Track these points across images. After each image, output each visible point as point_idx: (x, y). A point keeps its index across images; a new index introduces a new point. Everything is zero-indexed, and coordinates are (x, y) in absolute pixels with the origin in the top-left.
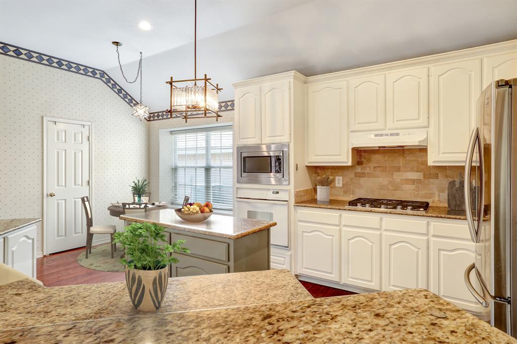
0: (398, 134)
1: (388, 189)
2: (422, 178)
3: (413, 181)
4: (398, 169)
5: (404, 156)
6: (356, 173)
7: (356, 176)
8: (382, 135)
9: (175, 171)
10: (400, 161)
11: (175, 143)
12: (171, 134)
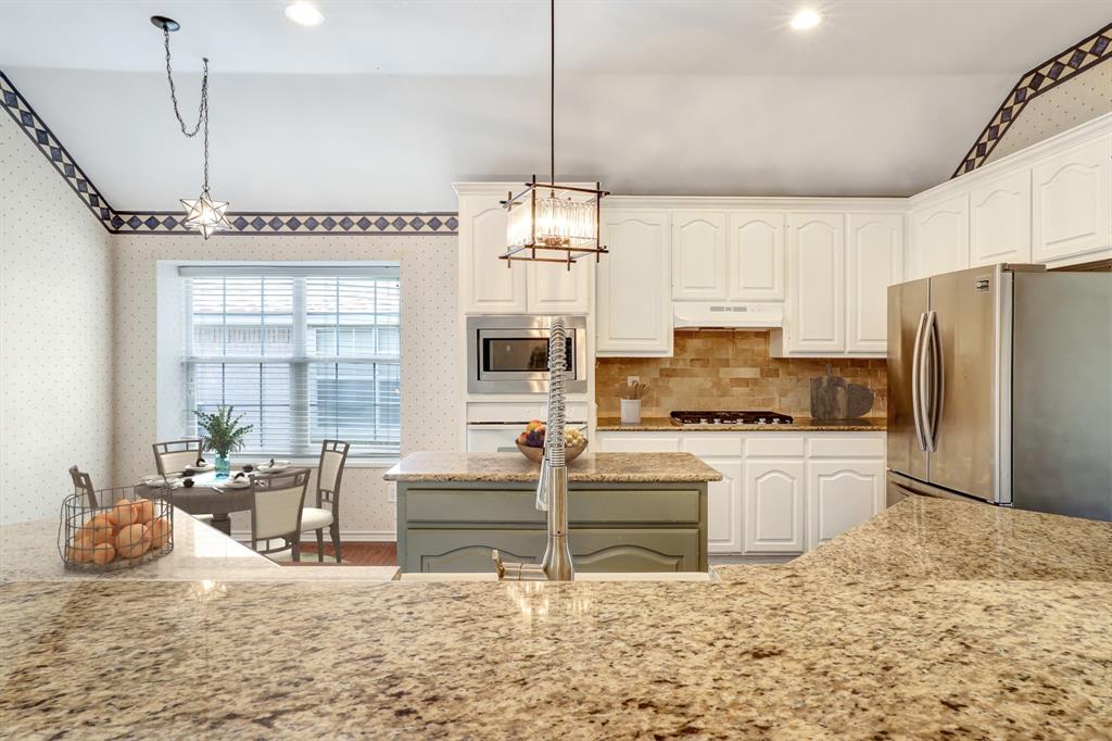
0: (744, 309)
1: (712, 395)
2: (758, 376)
3: (746, 382)
4: (726, 363)
5: (733, 342)
6: (661, 370)
7: (661, 375)
8: (721, 309)
9: (188, 369)
10: (729, 351)
11: (187, 297)
12: (180, 273)
